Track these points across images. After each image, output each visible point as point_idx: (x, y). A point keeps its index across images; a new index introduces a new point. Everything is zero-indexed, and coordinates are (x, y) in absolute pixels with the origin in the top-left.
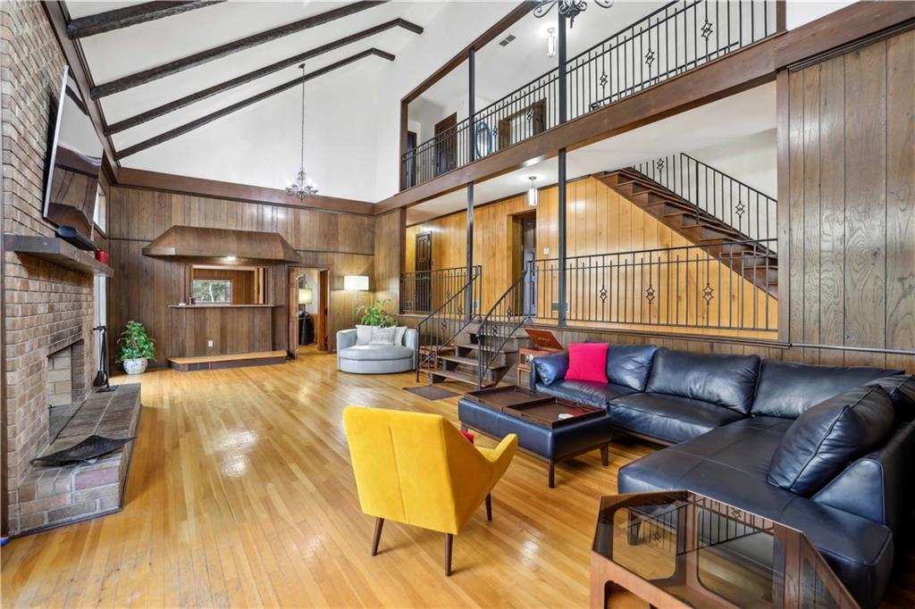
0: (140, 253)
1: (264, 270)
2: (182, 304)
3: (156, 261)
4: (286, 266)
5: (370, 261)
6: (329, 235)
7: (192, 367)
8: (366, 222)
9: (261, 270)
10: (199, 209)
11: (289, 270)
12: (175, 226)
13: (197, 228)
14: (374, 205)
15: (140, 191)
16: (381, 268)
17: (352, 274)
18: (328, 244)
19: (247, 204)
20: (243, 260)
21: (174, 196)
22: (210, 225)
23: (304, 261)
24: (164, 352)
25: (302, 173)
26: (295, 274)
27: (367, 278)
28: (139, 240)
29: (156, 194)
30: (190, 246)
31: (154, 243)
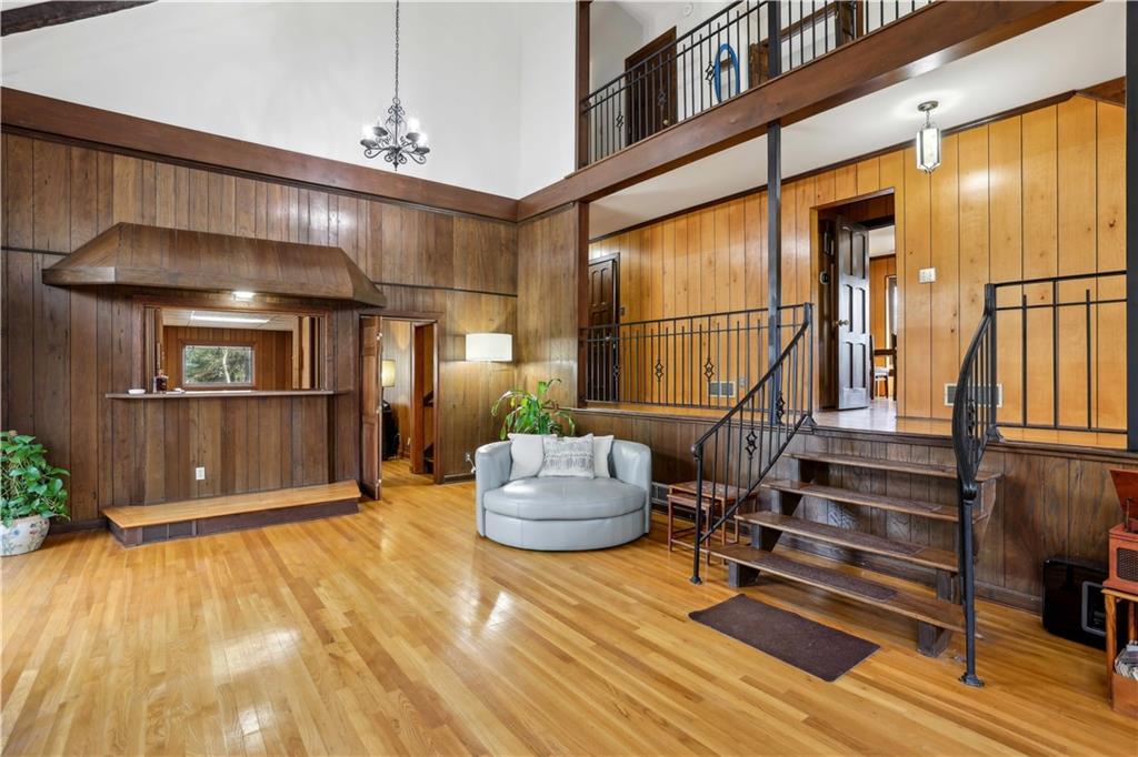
0: (38, 278)
1: (312, 321)
2: (136, 392)
3: (75, 297)
4: (356, 314)
5: (510, 307)
6: (438, 257)
7: (152, 534)
8: (503, 234)
9: (306, 320)
10: (176, 190)
11: (361, 320)
12: (121, 226)
13: (171, 232)
14: (517, 203)
15: (37, 143)
16: (532, 320)
17: (478, 330)
18: (434, 273)
19: (277, 187)
20: (268, 300)
21: (119, 160)
22: (201, 226)
23: (390, 305)
24: (96, 495)
25: (396, 109)
26: (375, 328)
27: (509, 337)
28: (33, 251)
29: (76, 152)
30: (153, 267)
31: (70, 258)
